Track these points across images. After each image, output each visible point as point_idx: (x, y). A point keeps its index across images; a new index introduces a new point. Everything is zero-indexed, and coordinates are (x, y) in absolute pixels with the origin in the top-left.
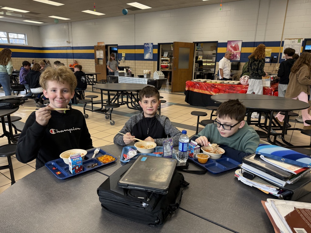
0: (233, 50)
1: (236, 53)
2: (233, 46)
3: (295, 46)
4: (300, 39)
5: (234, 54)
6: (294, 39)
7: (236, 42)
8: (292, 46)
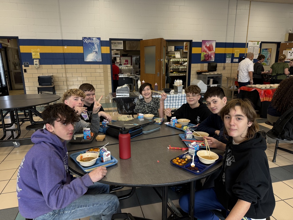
2: (208, 46)
3: (256, 47)
4: (258, 42)
5: (209, 55)
6: (255, 41)
7: (211, 42)
8: (254, 47)
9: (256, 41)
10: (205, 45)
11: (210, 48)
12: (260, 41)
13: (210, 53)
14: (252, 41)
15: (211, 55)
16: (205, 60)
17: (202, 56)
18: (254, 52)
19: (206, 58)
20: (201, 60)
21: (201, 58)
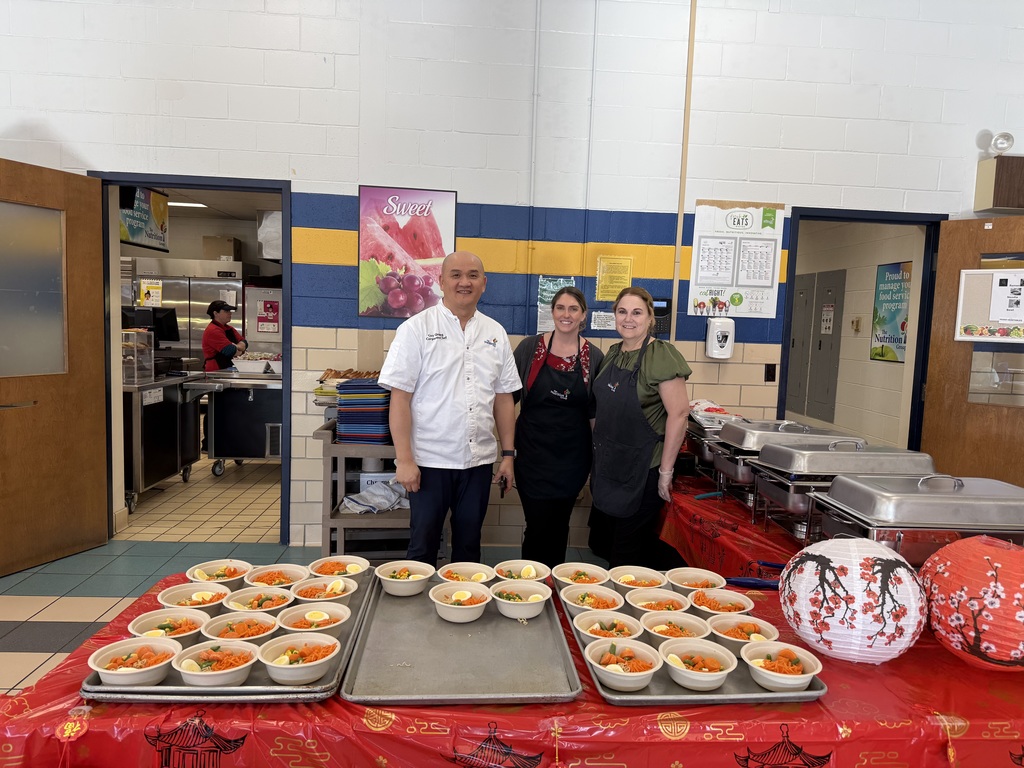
0: (401, 254)
1: (426, 269)
2: (403, 221)
3: (753, 243)
4: (770, 209)
5: (412, 279)
6: (745, 205)
7: (421, 200)
8: (738, 242)
9: (757, 205)
10: (381, 215)
11: (417, 240)
12: (782, 207)
13: (417, 266)
14: (722, 205)
15: (427, 279)
16: (385, 306)
17: (367, 280)
18: (743, 274)
19: (396, 296)
20: (362, 309)
21: (361, 297)
